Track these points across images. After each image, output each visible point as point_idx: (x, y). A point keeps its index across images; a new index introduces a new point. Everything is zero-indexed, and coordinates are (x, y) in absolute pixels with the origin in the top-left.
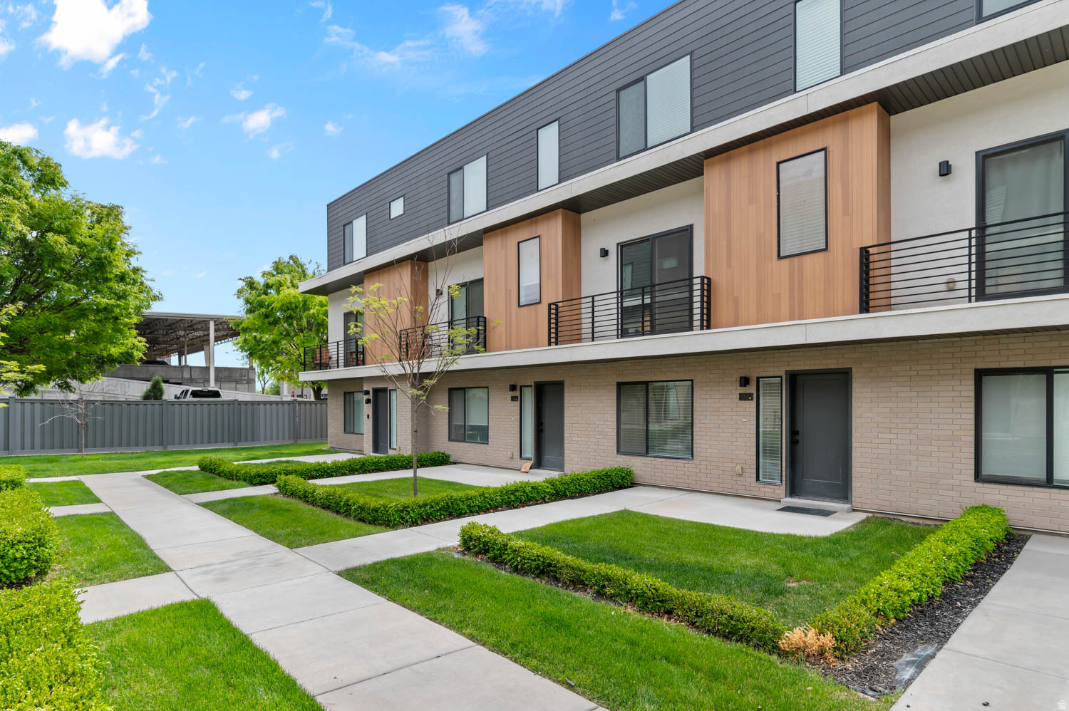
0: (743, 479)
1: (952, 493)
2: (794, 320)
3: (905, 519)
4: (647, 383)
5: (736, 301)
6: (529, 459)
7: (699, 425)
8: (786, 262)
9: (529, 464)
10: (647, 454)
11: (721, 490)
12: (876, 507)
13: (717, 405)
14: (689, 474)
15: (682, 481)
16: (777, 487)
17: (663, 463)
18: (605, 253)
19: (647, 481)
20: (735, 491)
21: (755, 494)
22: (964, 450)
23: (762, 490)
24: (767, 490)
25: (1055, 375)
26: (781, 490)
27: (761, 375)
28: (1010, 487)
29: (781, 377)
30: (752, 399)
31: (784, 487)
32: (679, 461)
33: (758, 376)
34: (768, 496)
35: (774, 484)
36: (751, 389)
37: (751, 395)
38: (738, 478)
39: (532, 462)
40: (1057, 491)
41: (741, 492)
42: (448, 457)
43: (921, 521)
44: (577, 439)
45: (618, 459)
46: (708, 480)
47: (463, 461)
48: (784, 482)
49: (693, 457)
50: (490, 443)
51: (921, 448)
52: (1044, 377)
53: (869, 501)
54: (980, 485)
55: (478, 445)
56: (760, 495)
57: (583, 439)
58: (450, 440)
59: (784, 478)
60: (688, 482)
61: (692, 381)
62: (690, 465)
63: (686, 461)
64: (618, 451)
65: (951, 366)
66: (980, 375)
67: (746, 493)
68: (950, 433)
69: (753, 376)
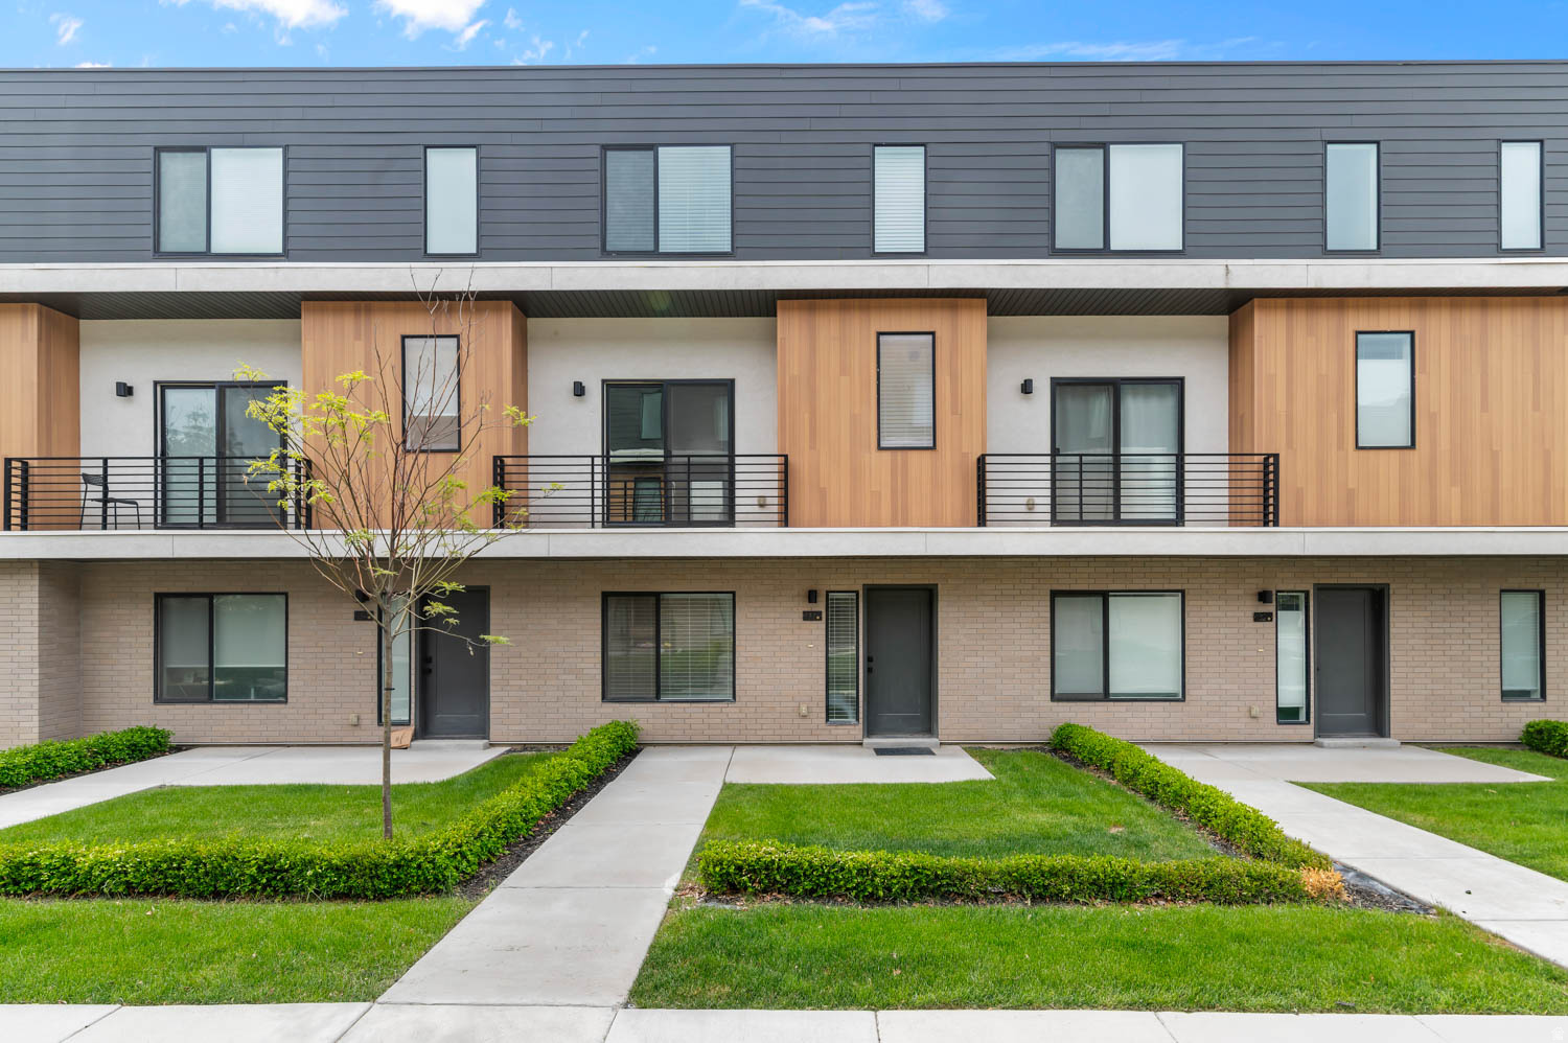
0: (808, 721)
1: (1033, 715)
2: (897, 526)
3: (990, 747)
4: (657, 595)
5: (823, 494)
6: (407, 724)
7: (743, 654)
8: (887, 455)
9: (409, 731)
10: (657, 698)
11: (777, 739)
12: (962, 738)
13: (771, 627)
14: (728, 721)
15: (719, 732)
16: (852, 727)
17: (687, 710)
18: (579, 390)
19: (660, 738)
20: (778, 738)
21: (823, 739)
22: (1042, 670)
23: (833, 732)
24: (840, 732)
25: (1110, 599)
26: (856, 731)
27: (833, 588)
28: (1078, 703)
29: (857, 593)
30: (821, 619)
31: (861, 726)
32: (712, 705)
33: (828, 589)
34: (840, 739)
35: (849, 724)
36: (820, 607)
37: (820, 613)
38: (800, 721)
39: (412, 728)
40: (1112, 703)
41: (804, 739)
42: (166, 735)
43: (1005, 747)
44: (519, 682)
45: (602, 710)
46: (759, 727)
47: (196, 741)
48: (861, 721)
49: (734, 697)
50: (290, 700)
51: (1005, 670)
52: (1100, 599)
53: (956, 732)
54: (1055, 704)
55: (251, 706)
56: (831, 739)
57: (530, 683)
58: (158, 699)
59: (861, 716)
60: (727, 732)
61: (734, 593)
62: (731, 710)
63: (724, 705)
64: (603, 698)
65: (1030, 587)
66: (1054, 594)
67: (813, 739)
68: (1030, 653)
69: (822, 589)
